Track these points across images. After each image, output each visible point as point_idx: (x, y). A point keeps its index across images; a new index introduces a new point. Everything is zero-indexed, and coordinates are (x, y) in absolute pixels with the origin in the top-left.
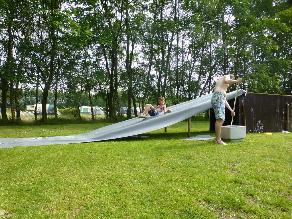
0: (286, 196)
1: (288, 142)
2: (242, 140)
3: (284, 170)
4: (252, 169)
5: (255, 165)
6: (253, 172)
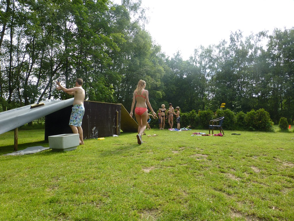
0: (98, 204)
1: (114, 146)
2: (75, 148)
4: (75, 181)
5: (80, 175)
6: (74, 184)
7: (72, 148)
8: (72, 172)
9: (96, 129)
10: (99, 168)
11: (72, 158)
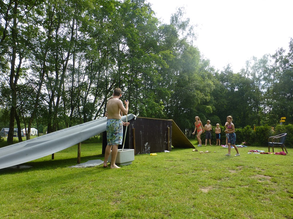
1: (167, 162)
2: (130, 163)
3: (162, 192)
4: (135, 196)
5: (139, 190)
6: (135, 199)
7: (128, 163)
8: (131, 187)
9: (148, 144)
10: (156, 185)
11: (129, 173)
